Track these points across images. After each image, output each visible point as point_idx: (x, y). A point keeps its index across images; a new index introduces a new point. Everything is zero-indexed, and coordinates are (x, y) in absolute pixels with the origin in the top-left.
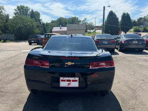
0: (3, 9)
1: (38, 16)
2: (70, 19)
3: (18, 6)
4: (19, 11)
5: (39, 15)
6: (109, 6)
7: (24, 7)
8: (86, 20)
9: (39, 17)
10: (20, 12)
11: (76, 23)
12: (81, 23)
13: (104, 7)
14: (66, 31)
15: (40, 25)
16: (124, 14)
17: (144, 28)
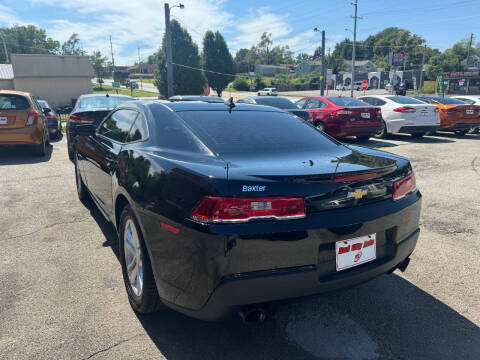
6: (182, 6)
8: (76, 41)
11: (36, 51)
12: (59, 52)
13: (167, 6)
14: (10, 80)
16: (209, 36)
17: (258, 81)
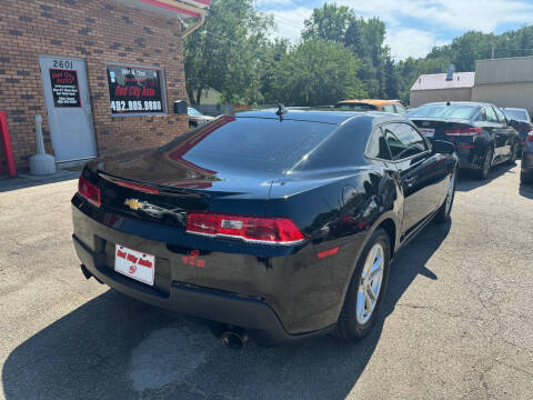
0: (272, 23)
1: (378, 35)
2: (511, 35)
3: (315, 10)
4: (317, 26)
5: (382, 33)
7: (335, 9)
9: (382, 39)
10: (320, 28)
14: (470, 88)
15: (373, 70)
